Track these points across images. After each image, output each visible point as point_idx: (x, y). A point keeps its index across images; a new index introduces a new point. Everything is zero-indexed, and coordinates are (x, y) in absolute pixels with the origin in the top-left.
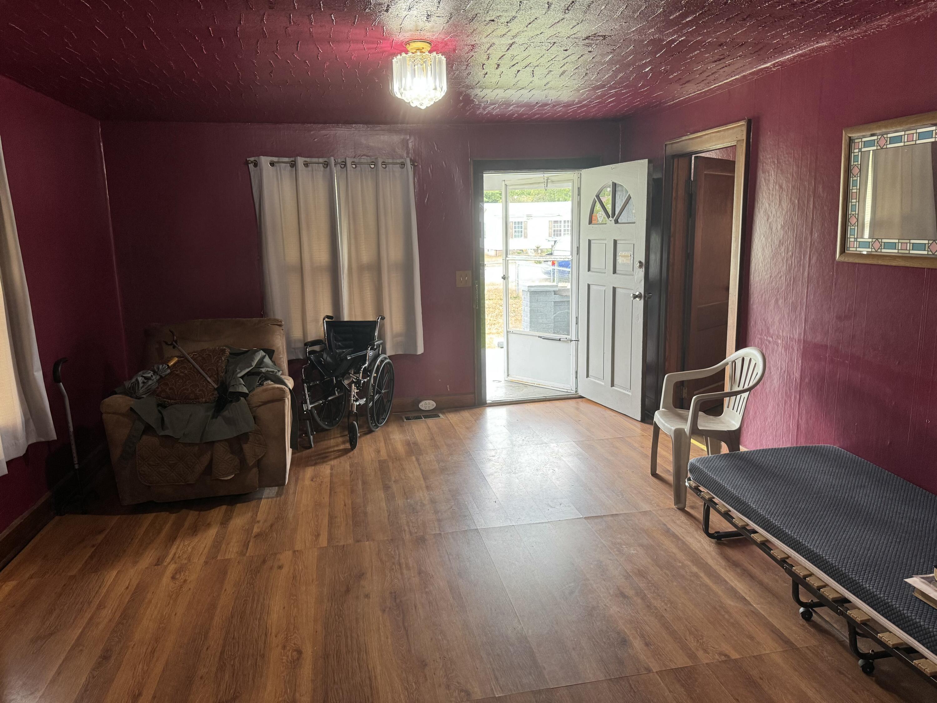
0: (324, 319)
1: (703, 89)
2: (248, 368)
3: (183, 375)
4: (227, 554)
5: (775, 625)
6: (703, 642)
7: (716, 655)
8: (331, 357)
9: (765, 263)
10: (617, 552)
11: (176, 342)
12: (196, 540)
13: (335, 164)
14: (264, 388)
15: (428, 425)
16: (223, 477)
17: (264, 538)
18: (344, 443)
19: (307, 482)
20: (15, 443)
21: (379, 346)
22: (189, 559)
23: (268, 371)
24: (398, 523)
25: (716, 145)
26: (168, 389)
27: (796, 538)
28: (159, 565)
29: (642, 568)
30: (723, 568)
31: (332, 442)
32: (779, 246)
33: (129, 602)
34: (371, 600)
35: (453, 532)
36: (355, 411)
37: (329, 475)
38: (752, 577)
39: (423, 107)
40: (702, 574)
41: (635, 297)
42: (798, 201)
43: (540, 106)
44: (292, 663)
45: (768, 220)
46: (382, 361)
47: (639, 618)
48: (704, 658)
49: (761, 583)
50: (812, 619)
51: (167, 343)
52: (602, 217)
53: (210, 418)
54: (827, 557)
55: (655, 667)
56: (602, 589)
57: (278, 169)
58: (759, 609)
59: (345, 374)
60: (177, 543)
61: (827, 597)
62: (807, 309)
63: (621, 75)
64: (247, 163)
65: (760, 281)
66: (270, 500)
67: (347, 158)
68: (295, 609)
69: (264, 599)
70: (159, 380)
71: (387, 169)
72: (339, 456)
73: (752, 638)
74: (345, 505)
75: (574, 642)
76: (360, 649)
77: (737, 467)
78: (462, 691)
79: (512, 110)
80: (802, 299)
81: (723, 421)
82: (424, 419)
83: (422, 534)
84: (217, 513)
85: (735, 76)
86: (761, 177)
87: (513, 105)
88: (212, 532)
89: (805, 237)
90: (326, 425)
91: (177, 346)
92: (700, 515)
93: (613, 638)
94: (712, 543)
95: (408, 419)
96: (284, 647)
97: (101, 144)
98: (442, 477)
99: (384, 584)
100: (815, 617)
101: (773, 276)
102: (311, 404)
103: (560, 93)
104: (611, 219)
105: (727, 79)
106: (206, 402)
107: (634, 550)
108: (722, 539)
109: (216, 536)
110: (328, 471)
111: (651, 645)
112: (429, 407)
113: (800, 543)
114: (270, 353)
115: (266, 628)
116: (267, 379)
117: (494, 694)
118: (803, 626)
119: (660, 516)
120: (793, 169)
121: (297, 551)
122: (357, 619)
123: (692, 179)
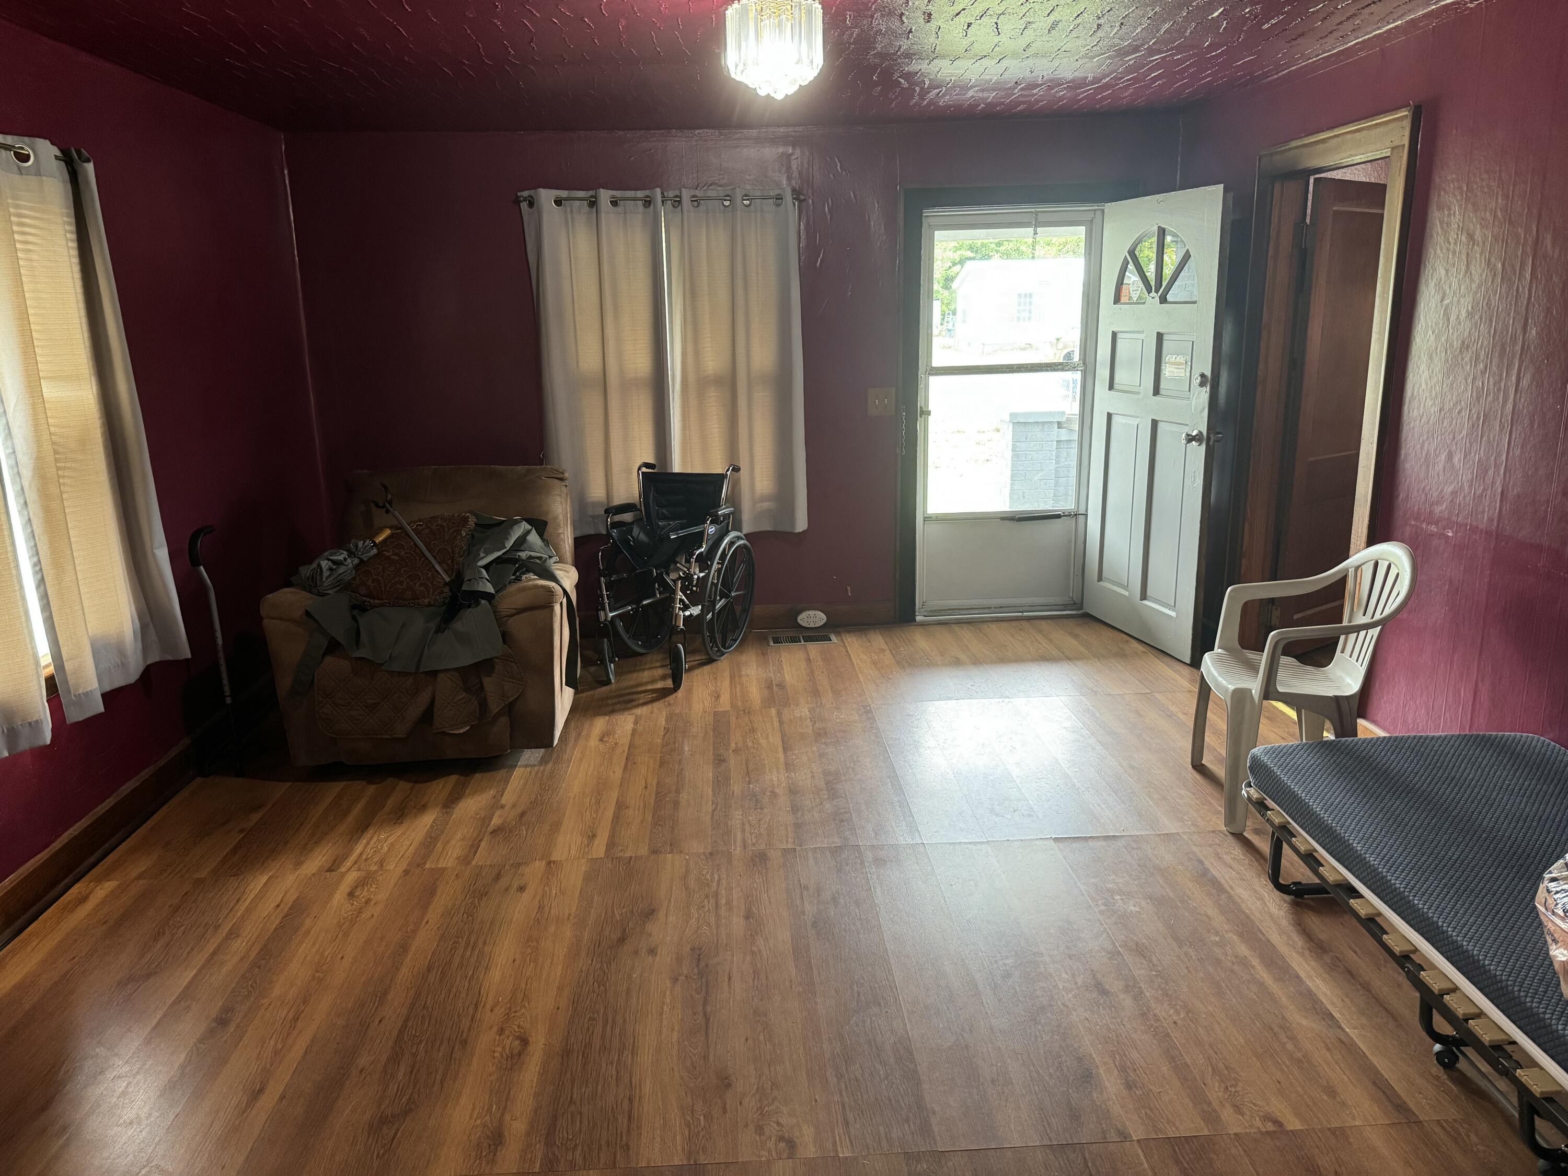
0: (639, 469)
1: (1334, 48)
2: (499, 550)
3: (396, 558)
4: (442, 860)
5: (1383, 1072)
6: (1236, 1091)
7: (1257, 1119)
8: (647, 534)
9: (1433, 383)
10: (1103, 908)
11: (390, 503)
12: (399, 831)
13: (663, 202)
14: (521, 585)
15: (808, 655)
16: (452, 730)
17: (507, 835)
18: (664, 678)
19: (593, 742)
20: (122, 663)
21: (726, 516)
22: (381, 864)
23: (531, 557)
24: (726, 824)
25: (1351, 156)
26: (370, 581)
27: (1433, 917)
28: (333, 871)
29: (1144, 941)
30: (1298, 953)
31: (646, 675)
32: (1461, 351)
33: (276, 930)
34: (657, 959)
35: (816, 848)
36: (682, 627)
37: (630, 733)
38: (1351, 974)
39: (779, 96)
40: (1255, 962)
41: (1190, 438)
42: (1503, 265)
43: (1022, 89)
44: (509, 1059)
45: (1442, 301)
46: (731, 543)
47: (1123, 1035)
48: (1232, 1123)
49: (1366, 987)
50: (1458, 1065)
51: (377, 506)
52: (1137, 290)
53: (432, 631)
54: (1487, 962)
55: (1137, 1132)
56: (1064, 975)
57: (569, 210)
58: (1355, 1038)
59: (668, 563)
60: (368, 835)
61: (1480, 1037)
62: (1508, 475)
63: (1167, 26)
64: (517, 202)
65: (1421, 418)
66: (529, 769)
67: (684, 190)
68: (532, 964)
69: (485, 943)
70: (358, 565)
71: (752, 207)
72: (652, 701)
73: (1332, 1092)
74: (646, 787)
75: (995, 1068)
76: (624, 1045)
77: (1338, 768)
78: (781, 1139)
79: (972, 97)
80: (1499, 455)
81: (1331, 676)
82: (803, 643)
83: (763, 847)
84: (442, 787)
85: (1394, 21)
86: (1435, 216)
87: (972, 87)
88: (427, 820)
89: (1511, 336)
90: (640, 646)
91: (392, 510)
92: (1265, 847)
93: (1068, 1070)
94: (1285, 901)
95: (776, 641)
96: (501, 1031)
97: (286, 172)
98: (815, 749)
99: (684, 932)
100: (1462, 1065)
101: (1447, 407)
102: (611, 611)
103: (1056, 63)
104: (1153, 294)
105: (1379, 28)
106: (429, 605)
107: (1135, 906)
108: (1306, 896)
109: (432, 827)
110: (629, 726)
111: (1136, 1086)
112: (815, 622)
113: (1438, 927)
114: (541, 526)
115: (480, 993)
116: (528, 571)
117: (837, 1151)
118: (1437, 1078)
119: (1195, 845)
120: (1497, 202)
121: (554, 862)
122: (628, 991)
123: (1308, 221)
